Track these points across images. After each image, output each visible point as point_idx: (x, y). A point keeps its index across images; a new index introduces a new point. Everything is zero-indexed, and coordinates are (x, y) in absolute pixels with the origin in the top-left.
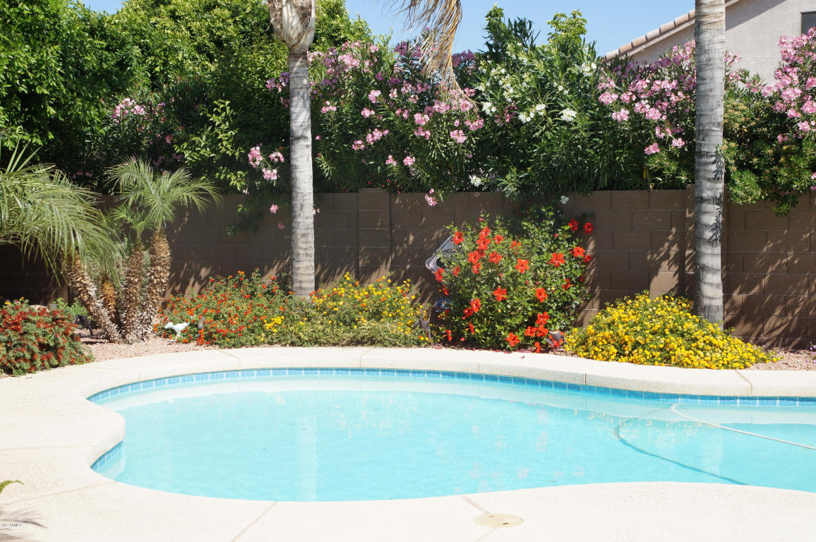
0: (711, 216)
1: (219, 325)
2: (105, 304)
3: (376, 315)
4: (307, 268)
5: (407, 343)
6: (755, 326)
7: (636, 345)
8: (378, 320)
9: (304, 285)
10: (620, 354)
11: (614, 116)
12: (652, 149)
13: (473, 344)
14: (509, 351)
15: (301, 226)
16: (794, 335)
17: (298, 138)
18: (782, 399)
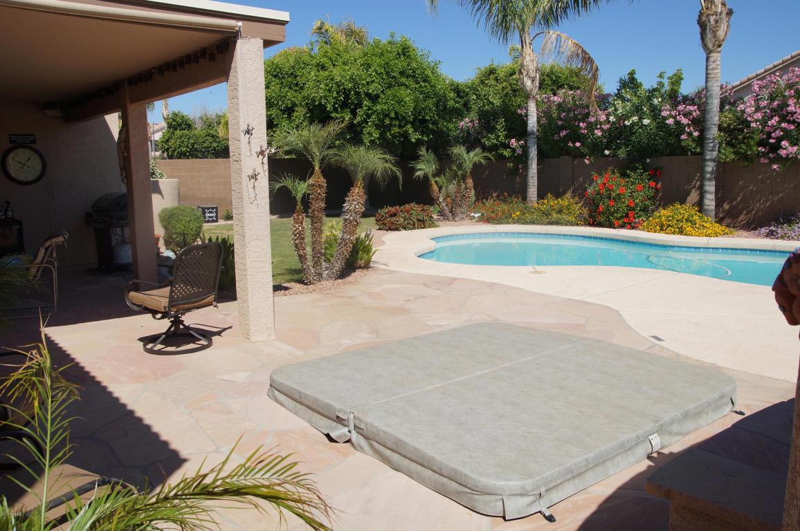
0: (710, 167)
1: (493, 215)
2: (447, 205)
3: (560, 212)
4: (533, 191)
5: (572, 224)
6: (733, 220)
7: (669, 226)
8: (561, 214)
9: (532, 199)
10: (662, 229)
11: (667, 122)
12: (683, 137)
13: (600, 225)
14: (616, 228)
15: (531, 173)
16: (751, 224)
17: (530, 134)
18: (722, 249)
